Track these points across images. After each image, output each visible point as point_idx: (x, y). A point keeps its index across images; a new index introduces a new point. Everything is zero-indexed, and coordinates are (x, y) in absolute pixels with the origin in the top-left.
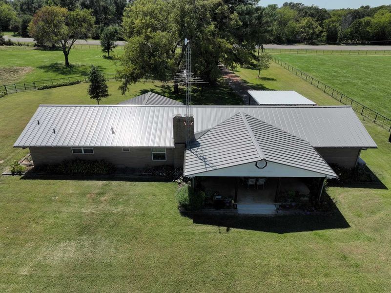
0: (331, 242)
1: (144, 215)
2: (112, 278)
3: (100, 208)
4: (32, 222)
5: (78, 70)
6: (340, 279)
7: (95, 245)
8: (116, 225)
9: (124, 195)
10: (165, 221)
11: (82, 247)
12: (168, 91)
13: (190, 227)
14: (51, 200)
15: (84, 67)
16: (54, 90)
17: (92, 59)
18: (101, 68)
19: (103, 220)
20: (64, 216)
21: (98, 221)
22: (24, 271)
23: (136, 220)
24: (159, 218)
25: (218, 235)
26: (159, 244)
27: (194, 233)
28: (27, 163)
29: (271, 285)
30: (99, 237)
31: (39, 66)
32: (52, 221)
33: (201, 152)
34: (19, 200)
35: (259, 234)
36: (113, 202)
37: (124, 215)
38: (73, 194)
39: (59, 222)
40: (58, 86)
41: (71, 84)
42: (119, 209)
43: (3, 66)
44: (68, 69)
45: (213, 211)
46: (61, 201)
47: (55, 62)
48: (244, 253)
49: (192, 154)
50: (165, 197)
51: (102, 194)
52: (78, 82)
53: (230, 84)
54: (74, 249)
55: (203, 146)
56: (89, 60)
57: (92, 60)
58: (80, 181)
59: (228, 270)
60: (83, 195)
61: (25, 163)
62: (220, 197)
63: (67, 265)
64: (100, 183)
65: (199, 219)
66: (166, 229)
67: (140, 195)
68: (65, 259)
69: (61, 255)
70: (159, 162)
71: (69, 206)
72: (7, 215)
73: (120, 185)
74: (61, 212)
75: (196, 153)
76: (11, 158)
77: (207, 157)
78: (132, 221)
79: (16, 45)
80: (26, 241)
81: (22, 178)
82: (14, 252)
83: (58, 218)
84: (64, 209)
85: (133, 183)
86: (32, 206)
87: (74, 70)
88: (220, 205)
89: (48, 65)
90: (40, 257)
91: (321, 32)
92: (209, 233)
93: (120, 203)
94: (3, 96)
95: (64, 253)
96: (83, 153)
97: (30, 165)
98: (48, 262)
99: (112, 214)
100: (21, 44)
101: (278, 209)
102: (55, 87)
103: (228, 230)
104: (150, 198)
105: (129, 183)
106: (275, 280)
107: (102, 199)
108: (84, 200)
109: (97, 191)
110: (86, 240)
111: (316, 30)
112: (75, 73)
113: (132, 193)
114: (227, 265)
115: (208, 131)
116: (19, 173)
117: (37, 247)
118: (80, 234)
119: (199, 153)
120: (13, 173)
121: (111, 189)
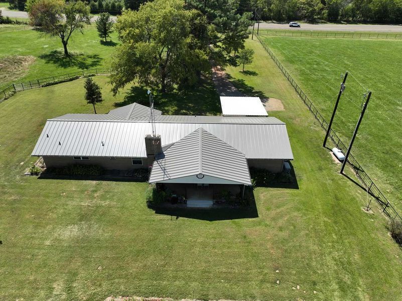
0: (241, 227)
1: (123, 207)
2: (100, 248)
3: (94, 202)
4: (49, 212)
5: (77, 61)
6: (236, 250)
7: (90, 228)
8: (104, 214)
9: (111, 192)
10: (137, 212)
11: (82, 229)
12: (156, 88)
13: (153, 216)
14: (60, 195)
15: (82, 56)
16: (56, 87)
17: (90, 44)
18: (98, 58)
19: (95, 211)
20: (70, 207)
21: (92, 212)
22: (48, 243)
23: (117, 211)
24: (133, 209)
25: (170, 222)
26: (131, 227)
27: (154, 220)
28: (41, 165)
29: (194, 253)
30: (93, 222)
31: (40, 55)
32: (62, 211)
33: (164, 164)
34: (38, 196)
35: (196, 221)
36: (103, 198)
37: (110, 207)
38: (75, 191)
39: (67, 212)
40: (59, 83)
41: (71, 80)
42: (107, 203)
43: (7, 55)
44: (68, 59)
45: (170, 205)
46: (67, 197)
47: (55, 50)
48: (183, 234)
49: (158, 165)
50: (139, 194)
51: (95, 191)
52: (77, 78)
53: (214, 79)
54: (77, 230)
55: (166, 159)
56: (87, 46)
57: (89, 46)
58: (80, 181)
59: (170, 244)
60: (82, 192)
61: (39, 165)
62: (175, 195)
63: (73, 240)
64: (94, 182)
65: (159, 211)
66: (137, 218)
67: (122, 192)
68: (72, 236)
69: (69, 234)
70: (137, 166)
71: (73, 200)
72: (32, 207)
73: (108, 185)
74: (67, 205)
75: (160, 164)
76: (29, 160)
77: (167, 168)
78: (114, 211)
79: (15, 23)
80: (47, 224)
81: (39, 178)
82: (40, 231)
83: (66, 209)
84: (69, 202)
85: (117, 182)
86: (48, 200)
87: (73, 61)
88: (174, 201)
89: (48, 54)
90: (56, 235)
91: (322, 9)
92: (164, 220)
93: (107, 198)
94: (13, 95)
95: (71, 233)
96: (82, 159)
97: (43, 167)
98: (61, 237)
99: (101, 206)
100: (19, 22)
101: (214, 204)
102: (56, 83)
103: (177, 218)
104: (128, 194)
105: (115, 182)
106: (197, 250)
107: (96, 195)
108: (83, 195)
109: (92, 189)
110: (84, 225)
111: (316, 8)
112: (75, 64)
113: (116, 191)
114: (170, 241)
115: (173, 144)
116: (36, 174)
117: (54, 228)
118: (81, 220)
119: (162, 164)
120: (32, 174)
121: (102, 188)
